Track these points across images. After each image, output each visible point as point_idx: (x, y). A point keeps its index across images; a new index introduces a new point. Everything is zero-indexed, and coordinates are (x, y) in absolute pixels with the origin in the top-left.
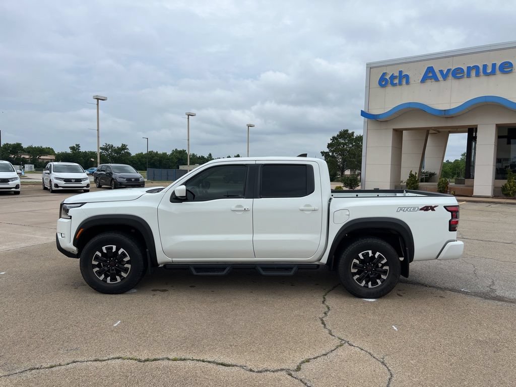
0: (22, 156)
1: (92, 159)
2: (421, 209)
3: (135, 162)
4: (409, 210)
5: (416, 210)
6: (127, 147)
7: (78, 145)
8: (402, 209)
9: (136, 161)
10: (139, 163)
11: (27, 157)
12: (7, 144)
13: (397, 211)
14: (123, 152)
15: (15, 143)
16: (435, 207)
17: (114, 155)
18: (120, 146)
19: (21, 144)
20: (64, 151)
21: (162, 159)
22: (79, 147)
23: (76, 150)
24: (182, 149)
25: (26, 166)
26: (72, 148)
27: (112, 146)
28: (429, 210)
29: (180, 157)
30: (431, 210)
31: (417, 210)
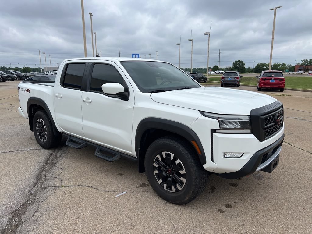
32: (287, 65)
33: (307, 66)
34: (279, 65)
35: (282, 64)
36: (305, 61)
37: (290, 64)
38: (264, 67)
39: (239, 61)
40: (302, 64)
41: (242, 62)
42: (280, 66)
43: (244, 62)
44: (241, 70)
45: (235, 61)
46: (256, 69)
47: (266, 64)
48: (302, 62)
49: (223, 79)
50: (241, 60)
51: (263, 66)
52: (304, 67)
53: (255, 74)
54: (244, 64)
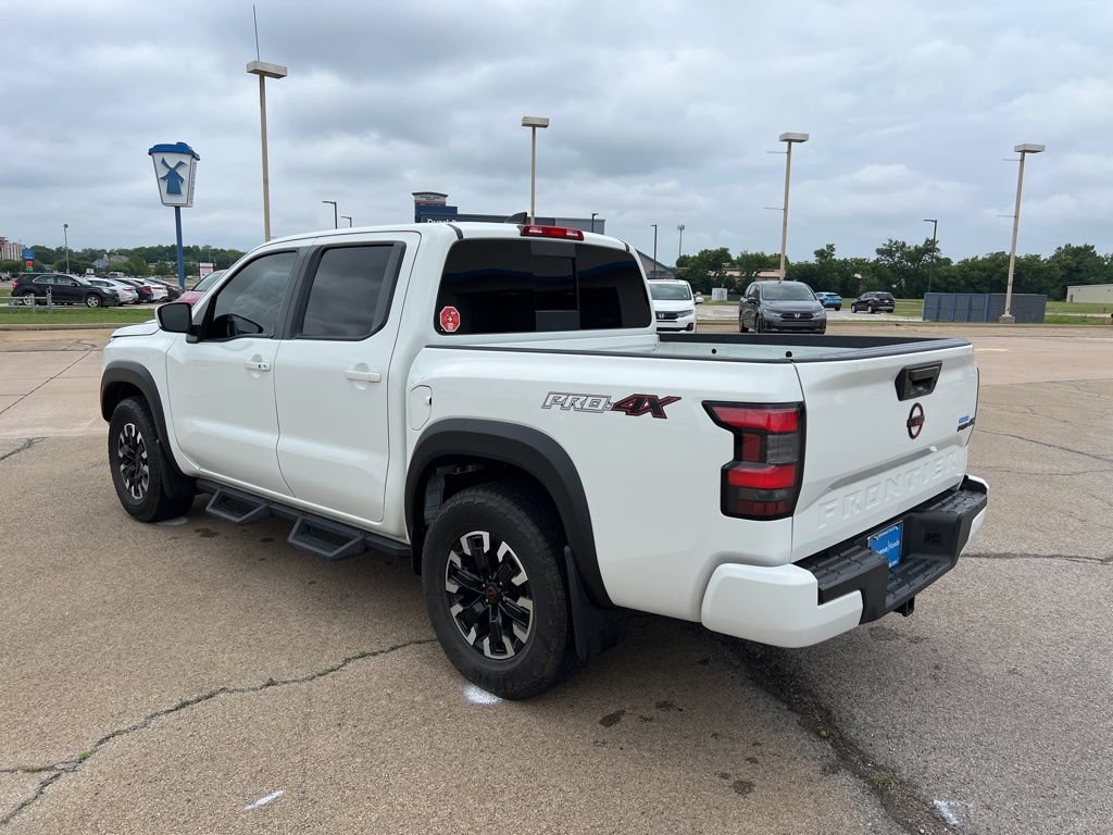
0: (728, 273)
1: (856, 275)
2: (618, 407)
3: (952, 280)
4: (578, 405)
5: (600, 407)
6: (937, 246)
7: (831, 247)
8: (559, 399)
9: (955, 277)
10: (962, 282)
11: (736, 274)
12: (706, 251)
13: (544, 406)
14: (927, 258)
15: (718, 248)
16: (669, 400)
17: (905, 266)
18: (921, 244)
19: (727, 250)
20: (802, 260)
21: (1024, 271)
22: (834, 249)
23: (826, 257)
24: (1081, 245)
25: (715, 290)
26: (820, 253)
27: (904, 244)
28: (645, 411)
29: (1074, 265)
30: (649, 415)
31: (605, 407)
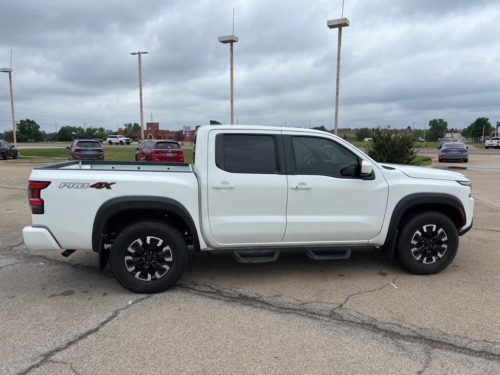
32: (106, 130)
33: (133, 133)
34: (95, 130)
35: (99, 128)
36: (128, 126)
37: (109, 129)
38: (74, 133)
39: (28, 121)
40: (126, 129)
41: (33, 122)
42: (97, 132)
43: (37, 123)
44: (35, 136)
45: (21, 121)
46: (60, 136)
47: (76, 128)
48: (125, 127)
49: (78, 153)
50: (31, 120)
51: (72, 131)
52: (130, 133)
53: (61, 143)
54: (38, 127)
